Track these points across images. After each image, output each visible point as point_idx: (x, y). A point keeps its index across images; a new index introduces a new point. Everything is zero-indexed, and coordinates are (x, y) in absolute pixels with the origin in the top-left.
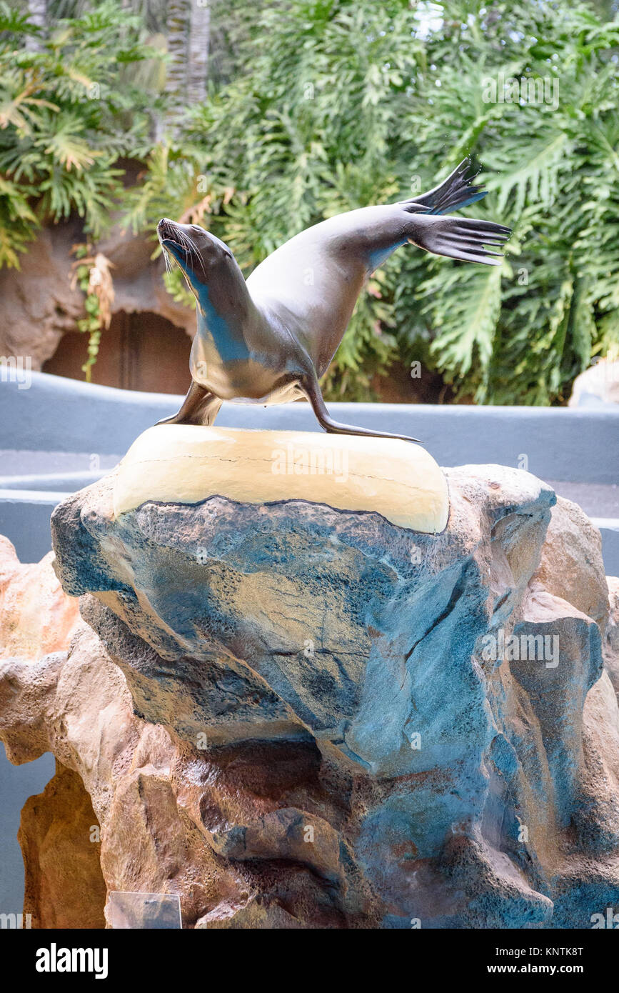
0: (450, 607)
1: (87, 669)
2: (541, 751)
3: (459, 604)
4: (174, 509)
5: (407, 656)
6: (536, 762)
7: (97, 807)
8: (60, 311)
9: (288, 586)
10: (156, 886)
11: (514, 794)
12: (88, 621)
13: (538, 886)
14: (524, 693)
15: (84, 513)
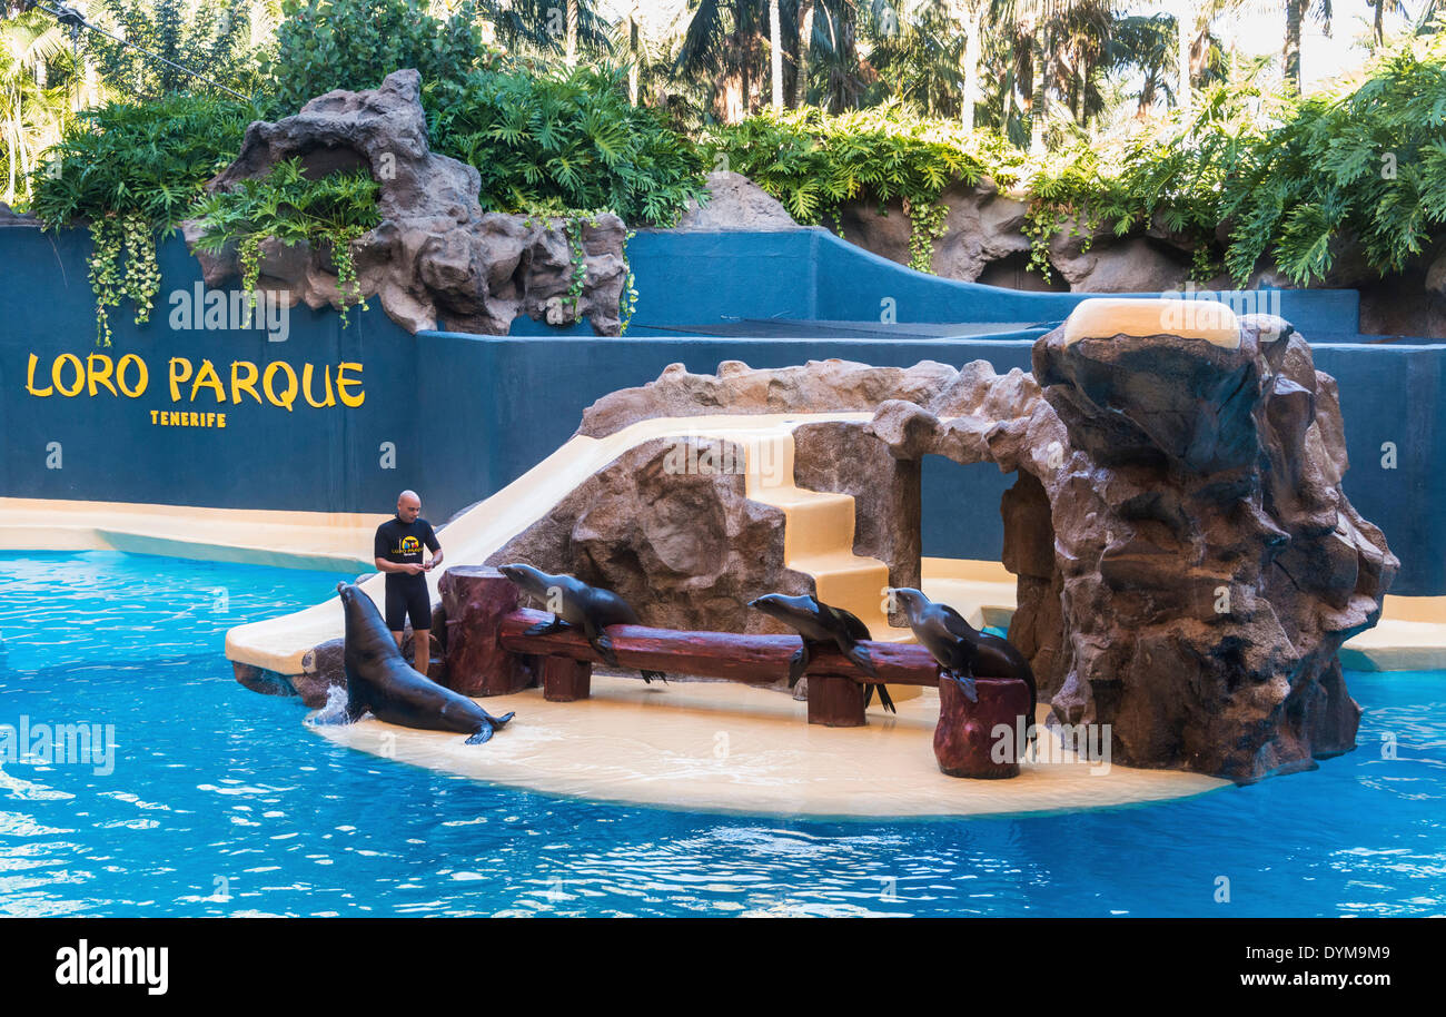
0: (1241, 386)
1: (1041, 425)
2: (1284, 460)
3: (1245, 385)
4: (1098, 341)
5: (1218, 413)
6: (1281, 465)
7: (1049, 493)
8: (984, 252)
9: (1155, 379)
10: (1082, 531)
11: (1270, 482)
12: (1047, 400)
13: (1283, 528)
14: (1275, 431)
15: (1050, 344)
